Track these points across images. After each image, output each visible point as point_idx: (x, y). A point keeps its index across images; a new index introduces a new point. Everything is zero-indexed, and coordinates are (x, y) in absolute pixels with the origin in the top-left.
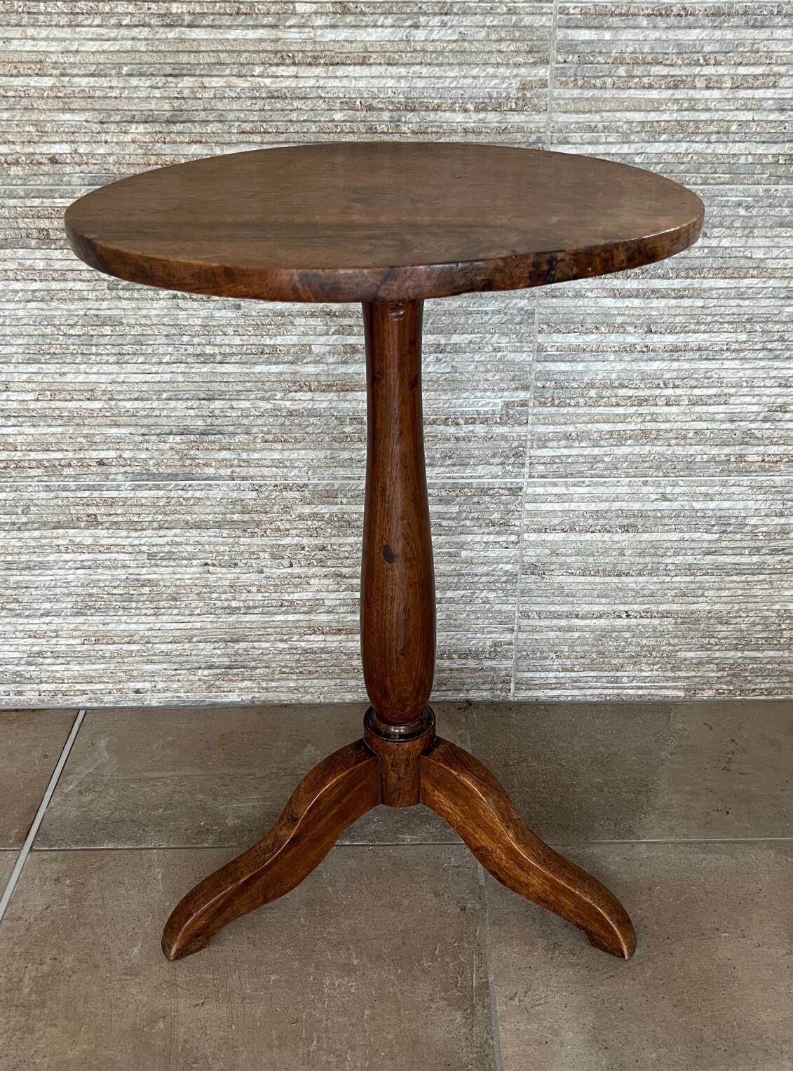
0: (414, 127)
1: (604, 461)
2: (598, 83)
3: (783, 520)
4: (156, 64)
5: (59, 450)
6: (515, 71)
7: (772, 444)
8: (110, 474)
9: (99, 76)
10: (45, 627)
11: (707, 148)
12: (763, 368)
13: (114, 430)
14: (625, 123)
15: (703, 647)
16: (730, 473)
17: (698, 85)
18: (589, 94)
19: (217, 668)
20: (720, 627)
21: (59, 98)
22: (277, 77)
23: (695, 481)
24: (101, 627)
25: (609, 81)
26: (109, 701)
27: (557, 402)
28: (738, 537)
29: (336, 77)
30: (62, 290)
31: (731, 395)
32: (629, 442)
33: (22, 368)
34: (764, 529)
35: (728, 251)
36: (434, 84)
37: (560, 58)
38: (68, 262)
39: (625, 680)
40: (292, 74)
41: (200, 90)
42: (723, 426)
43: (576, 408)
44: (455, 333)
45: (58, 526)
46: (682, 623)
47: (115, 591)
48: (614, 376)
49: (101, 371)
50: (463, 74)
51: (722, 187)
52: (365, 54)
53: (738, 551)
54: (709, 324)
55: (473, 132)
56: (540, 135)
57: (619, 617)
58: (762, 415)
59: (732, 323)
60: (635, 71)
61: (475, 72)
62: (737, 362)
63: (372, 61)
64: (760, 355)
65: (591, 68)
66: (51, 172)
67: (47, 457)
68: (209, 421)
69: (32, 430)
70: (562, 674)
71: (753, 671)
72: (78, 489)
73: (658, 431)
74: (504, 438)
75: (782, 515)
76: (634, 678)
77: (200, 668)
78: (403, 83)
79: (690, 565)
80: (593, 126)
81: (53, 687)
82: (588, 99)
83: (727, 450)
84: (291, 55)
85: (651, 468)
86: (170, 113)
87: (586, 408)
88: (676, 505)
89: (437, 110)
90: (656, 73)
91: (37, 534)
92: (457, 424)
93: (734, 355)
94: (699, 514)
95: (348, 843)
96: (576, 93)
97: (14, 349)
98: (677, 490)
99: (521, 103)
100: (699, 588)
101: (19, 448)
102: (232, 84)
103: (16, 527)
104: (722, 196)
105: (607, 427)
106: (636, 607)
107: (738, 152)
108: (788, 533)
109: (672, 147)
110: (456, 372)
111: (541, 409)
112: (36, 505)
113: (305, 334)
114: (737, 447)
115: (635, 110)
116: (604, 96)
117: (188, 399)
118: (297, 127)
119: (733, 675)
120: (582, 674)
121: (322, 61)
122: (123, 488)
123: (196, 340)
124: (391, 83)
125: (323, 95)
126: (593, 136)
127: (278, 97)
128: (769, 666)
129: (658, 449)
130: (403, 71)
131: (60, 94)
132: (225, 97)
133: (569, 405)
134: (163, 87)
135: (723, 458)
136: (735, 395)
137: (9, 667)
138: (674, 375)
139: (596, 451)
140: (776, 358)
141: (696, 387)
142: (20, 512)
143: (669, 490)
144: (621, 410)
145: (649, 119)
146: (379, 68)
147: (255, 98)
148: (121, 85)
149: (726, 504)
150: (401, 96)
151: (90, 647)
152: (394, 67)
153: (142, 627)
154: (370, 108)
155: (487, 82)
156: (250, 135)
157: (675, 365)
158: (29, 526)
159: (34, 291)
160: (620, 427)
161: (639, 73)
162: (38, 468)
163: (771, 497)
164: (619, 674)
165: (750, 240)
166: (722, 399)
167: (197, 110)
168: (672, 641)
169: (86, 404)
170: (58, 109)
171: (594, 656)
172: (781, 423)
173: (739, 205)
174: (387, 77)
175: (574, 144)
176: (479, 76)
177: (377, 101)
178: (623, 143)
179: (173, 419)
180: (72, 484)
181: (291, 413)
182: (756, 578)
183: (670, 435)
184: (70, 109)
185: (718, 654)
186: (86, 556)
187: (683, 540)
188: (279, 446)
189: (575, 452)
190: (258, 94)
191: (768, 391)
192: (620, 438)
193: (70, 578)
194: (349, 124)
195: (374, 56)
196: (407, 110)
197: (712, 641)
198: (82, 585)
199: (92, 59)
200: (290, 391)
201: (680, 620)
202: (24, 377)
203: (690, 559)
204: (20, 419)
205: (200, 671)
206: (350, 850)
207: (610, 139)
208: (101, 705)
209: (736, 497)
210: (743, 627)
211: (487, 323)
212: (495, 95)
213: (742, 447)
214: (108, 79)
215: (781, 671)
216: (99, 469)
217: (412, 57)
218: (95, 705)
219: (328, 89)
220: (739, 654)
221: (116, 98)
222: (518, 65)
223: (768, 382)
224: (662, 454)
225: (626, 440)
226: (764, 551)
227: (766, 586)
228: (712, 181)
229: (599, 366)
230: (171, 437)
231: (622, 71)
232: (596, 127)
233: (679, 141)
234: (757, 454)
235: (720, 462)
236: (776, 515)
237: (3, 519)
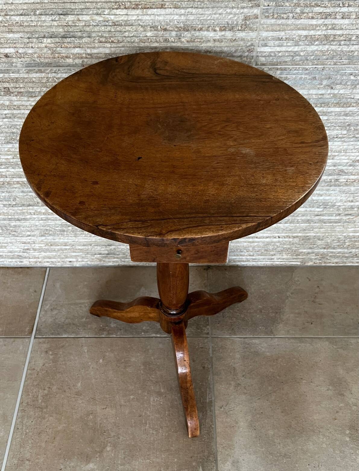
0: (189, 39)
2: (285, 16)
3: (352, 204)
4: (53, 9)
6: (242, 11)
7: (352, 175)
9: (25, 15)
10: (29, 241)
11: (338, 48)
12: (352, 145)
14: (297, 36)
15: (310, 248)
16: (331, 186)
17: (338, 17)
18: (280, 22)
19: (104, 254)
20: (319, 241)
21: (6, 26)
22: (117, 15)
24: (53, 241)
25: (291, 15)
26: (59, 265)
28: (331, 210)
29: (148, 15)
30: (19, 114)
31: (335, 156)
33: (5, 146)
34: (343, 207)
35: (343, 95)
36: (199, 18)
37: (266, 4)
38: (20, 102)
39: (275, 259)
40: (125, 13)
41: (77, 22)
42: (330, 168)
45: (29, 205)
46: (302, 240)
47: (57, 228)
50: (214, 12)
51: (344, 66)
52: (162, 3)
53: (330, 215)
54: (329, 127)
55: (219, 41)
56: (253, 42)
57: (275, 238)
58: (349, 164)
59: (340, 126)
60: (305, 10)
61: (220, 11)
62: (340, 142)
63: (166, 6)
64: (352, 140)
65: (282, 8)
66: (6, 61)
67: (21, 180)
69: (13, 170)
70: (248, 257)
71: (331, 256)
75: (352, 201)
76: (279, 259)
77: (96, 254)
78: (183, 18)
79: (308, 220)
80: (280, 38)
81: (35, 260)
82: (279, 25)
83: (330, 177)
84: (123, 3)
86: (64, 33)
89: (200, 31)
90: (316, 11)
91: (21, 208)
93: (339, 139)
94: (314, 202)
95: (159, 336)
96: (273, 21)
99: (244, 27)
100: (311, 228)
101: (8, 177)
102: (94, 18)
103: (11, 206)
104: (343, 70)
106: (283, 235)
107: (354, 50)
108: (354, 208)
109: (321, 48)
112: (18, 198)
114: (335, 176)
115: (303, 29)
116: (287, 23)
118: (129, 39)
119: (322, 257)
120: (257, 257)
121: (140, 7)
124: (176, 17)
125: (141, 24)
126: (280, 43)
127: (118, 25)
128: (338, 255)
130: (183, 11)
131: (6, 25)
132: (90, 25)
134: (58, 20)
135: (328, 180)
136: (338, 155)
137: (16, 253)
142: (12, 200)
145: (310, 34)
146: (170, 10)
147: (106, 25)
148: (36, 20)
149: (327, 198)
150: (181, 24)
151: (49, 247)
152: (178, 9)
153: (70, 240)
154: (165, 30)
155: (226, 16)
156: (105, 44)
158: (17, 206)
159: (6, 114)
161: (307, 11)
162: (17, 184)
163: (348, 195)
164: (273, 257)
165: (354, 90)
166: (331, 158)
167: (77, 32)
168: (297, 246)
170: (6, 32)
171: (263, 251)
173: (351, 74)
174: (174, 14)
175: (270, 46)
176: (222, 14)
177: (169, 26)
178: (295, 45)
182: (337, 224)
184: (12, 32)
185: (316, 251)
186: (43, 216)
187: (306, 211)
190: (107, 24)
191: (353, 154)
193: (37, 224)
194: (154, 38)
195: (167, 4)
196: (184, 31)
197: (315, 246)
198: (43, 226)
199: (20, 7)
201: (301, 239)
202: (6, 149)
203: (309, 218)
204: (7, 166)
205: (96, 256)
206: (159, 339)
207: (289, 44)
208: (56, 266)
209: (332, 195)
210: (329, 241)
212: (230, 22)
213: (338, 176)
214: (30, 16)
215: (343, 256)
217: (187, 4)
218: (53, 266)
219: (143, 21)
220: (325, 250)
221: (35, 26)
222: (243, 8)
223: (354, 151)
226: (342, 215)
227: (341, 227)
228: (339, 64)
231: (298, 10)
232: (282, 38)
233: (325, 45)
234: (345, 179)
235: (327, 182)
236: (350, 202)
237: (5, 203)
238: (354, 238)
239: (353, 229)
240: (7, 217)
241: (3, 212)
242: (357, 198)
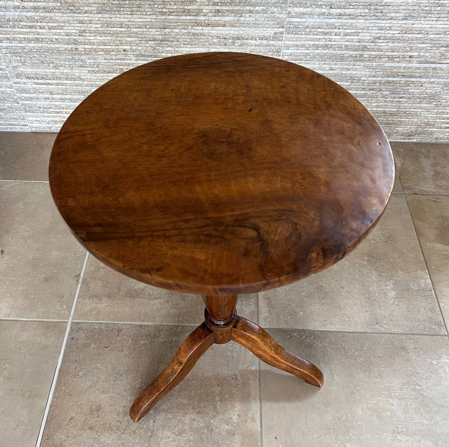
1: (310, 55)
3: (375, 79)
5: (109, 45)
7: (373, 51)
8: (128, 54)
12: (373, 23)
13: (129, 39)
16: (357, 61)
23: (343, 64)
27: (294, 33)
28: (358, 84)
31: (360, 33)
32: (320, 48)
33: (96, 15)
34: (367, 82)
42: (356, 44)
43: (301, 35)
44: (257, 6)
45: (109, 72)
48: (316, 24)
49: (125, 17)
53: (357, 89)
54: (354, 6)
58: (371, 40)
59: (363, 6)
62: (363, 20)
64: (373, 18)
67: (105, 48)
68: (164, 36)
69: (100, 38)
72: (116, 59)
73: (331, 45)
74: (273, 45)
75: (375, 77)
83: (356, 53)
85: (327, 58)
87: (305, 36)
88: (336, 72)
91: (102, 75)
92: (256, 40)
93: (362, 18)
94: (344, 76)
97: (93, 8)
98: (336, 67)
99: (274, 38)
101: (95, 44)
103: (94, 72)
105: (312, 43)
108: (376, 83)
110: (257, 21)
111: (288, 35)
112: (101, 65)
113: (200, 5)
114: (360, 52)
117: (156, 28)
122: (132, 60)
123: (160, 6)
129: (331, 52)
133: (299, 34)
135: (355, 55)
136: (362, 32)
138: (339, 24)
139: (307, 51)
140: (379, 19)
141: (347, 29)
142: (96, 67)
143: (333, 66)
144: (318, 37)
149: (354, 72)
157: (340, 21)
158: (99, 72)
160: (317, 43)
162: (102, 51)
163: (371, 70)
166: (356, 34)
169: (119, 29)
172: (378, 44)
179: (151, 35)
180: (114, 58)
181: (194, 34)
182: (362, 99)
183: (336, 46)
188: (189, 46)
189: (300, 51)
191: (374, 31)
192: (317, 47)
200: (194, 26)
202: (97, 19)
204: (95, 34)
209: (358, 70)
211: (269, 3)
213: (362, 52)
216: (124, 53)
223: (374, 28)
224: (332, 54)
225: (319, 48)
226: (366, 89)
227: (366, 102)
229: (311, 20)
230: (150, 42)
234: (368, 55)
235: (354, 57)
236: (372, 77)
237: (90, 69)
238: (377, 113)
239: (376, 104)
240: (90, 83)
241: (87, 78)
242: (378, 73)
